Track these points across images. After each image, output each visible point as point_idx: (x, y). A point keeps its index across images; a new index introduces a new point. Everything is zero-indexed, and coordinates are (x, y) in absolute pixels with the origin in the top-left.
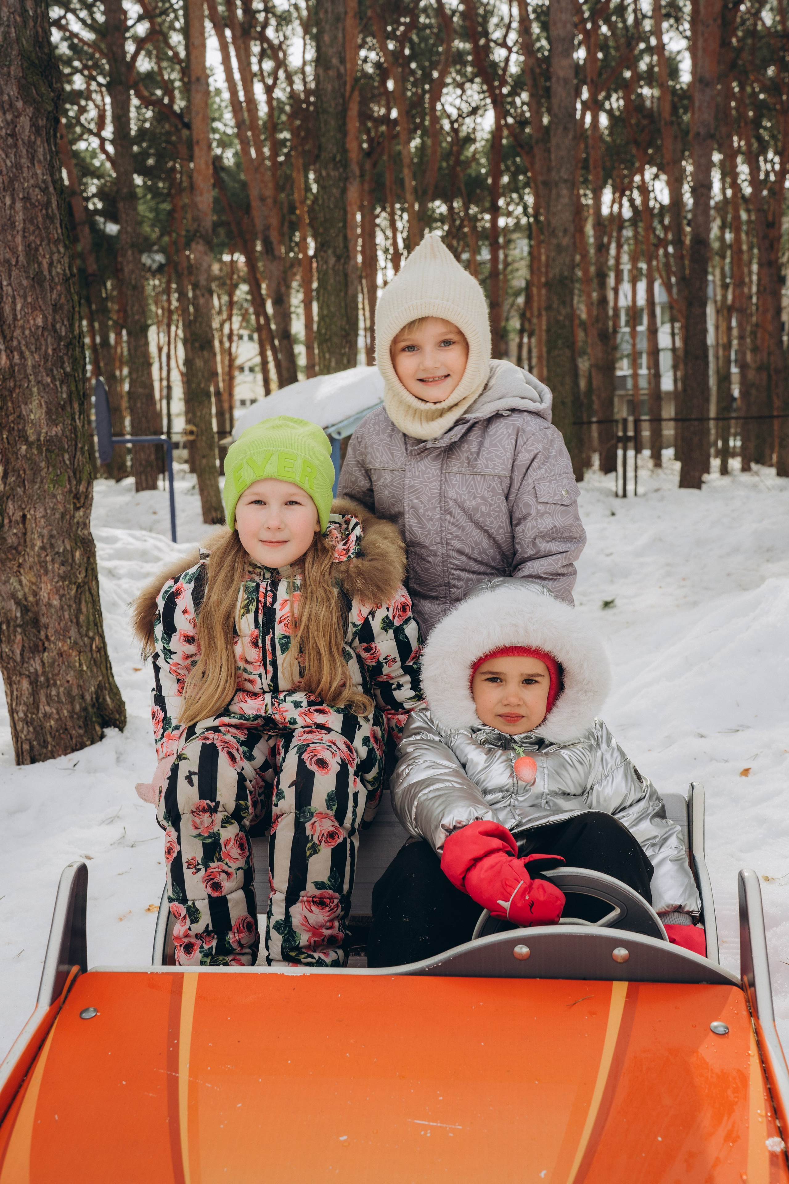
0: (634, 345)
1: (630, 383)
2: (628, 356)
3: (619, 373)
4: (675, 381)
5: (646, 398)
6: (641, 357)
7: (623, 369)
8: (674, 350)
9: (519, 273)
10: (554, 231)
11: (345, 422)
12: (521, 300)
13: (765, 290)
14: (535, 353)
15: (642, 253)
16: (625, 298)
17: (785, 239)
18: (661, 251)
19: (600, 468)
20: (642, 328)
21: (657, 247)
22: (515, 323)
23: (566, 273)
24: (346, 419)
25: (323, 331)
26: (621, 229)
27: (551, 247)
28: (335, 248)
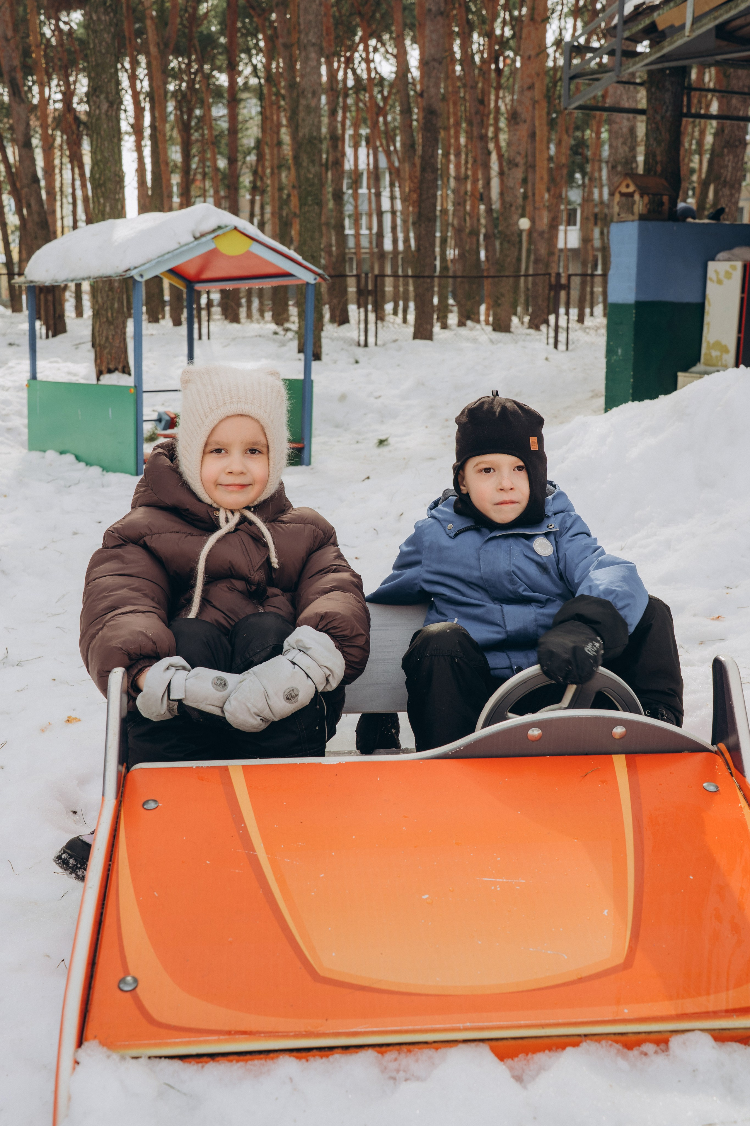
0: (356, 207)
1: (352, 243)
2: (350, 216)
3: (345, 232)
4: (395, 241)
5: (367, 256)
6: (361, 219)
7: (348, 229)
8: (393, 213)
9: (249, 132)
10: (303, 92)
11: (147, 265)
12: (252, 158)
13: (475, 161)
14: (268, 209)
15: (365, 121)
16: (349, 161)
17: (492, 116)
18: (381, 119)
19: (333, 320)
20: (363, 191)
21: (378, 115)
22: (246, 180)
23: (315, 134)
24: (148, 262)
25: (97, 176)
26: (346, 96)
27: (301, 108)
28: (107, 93)
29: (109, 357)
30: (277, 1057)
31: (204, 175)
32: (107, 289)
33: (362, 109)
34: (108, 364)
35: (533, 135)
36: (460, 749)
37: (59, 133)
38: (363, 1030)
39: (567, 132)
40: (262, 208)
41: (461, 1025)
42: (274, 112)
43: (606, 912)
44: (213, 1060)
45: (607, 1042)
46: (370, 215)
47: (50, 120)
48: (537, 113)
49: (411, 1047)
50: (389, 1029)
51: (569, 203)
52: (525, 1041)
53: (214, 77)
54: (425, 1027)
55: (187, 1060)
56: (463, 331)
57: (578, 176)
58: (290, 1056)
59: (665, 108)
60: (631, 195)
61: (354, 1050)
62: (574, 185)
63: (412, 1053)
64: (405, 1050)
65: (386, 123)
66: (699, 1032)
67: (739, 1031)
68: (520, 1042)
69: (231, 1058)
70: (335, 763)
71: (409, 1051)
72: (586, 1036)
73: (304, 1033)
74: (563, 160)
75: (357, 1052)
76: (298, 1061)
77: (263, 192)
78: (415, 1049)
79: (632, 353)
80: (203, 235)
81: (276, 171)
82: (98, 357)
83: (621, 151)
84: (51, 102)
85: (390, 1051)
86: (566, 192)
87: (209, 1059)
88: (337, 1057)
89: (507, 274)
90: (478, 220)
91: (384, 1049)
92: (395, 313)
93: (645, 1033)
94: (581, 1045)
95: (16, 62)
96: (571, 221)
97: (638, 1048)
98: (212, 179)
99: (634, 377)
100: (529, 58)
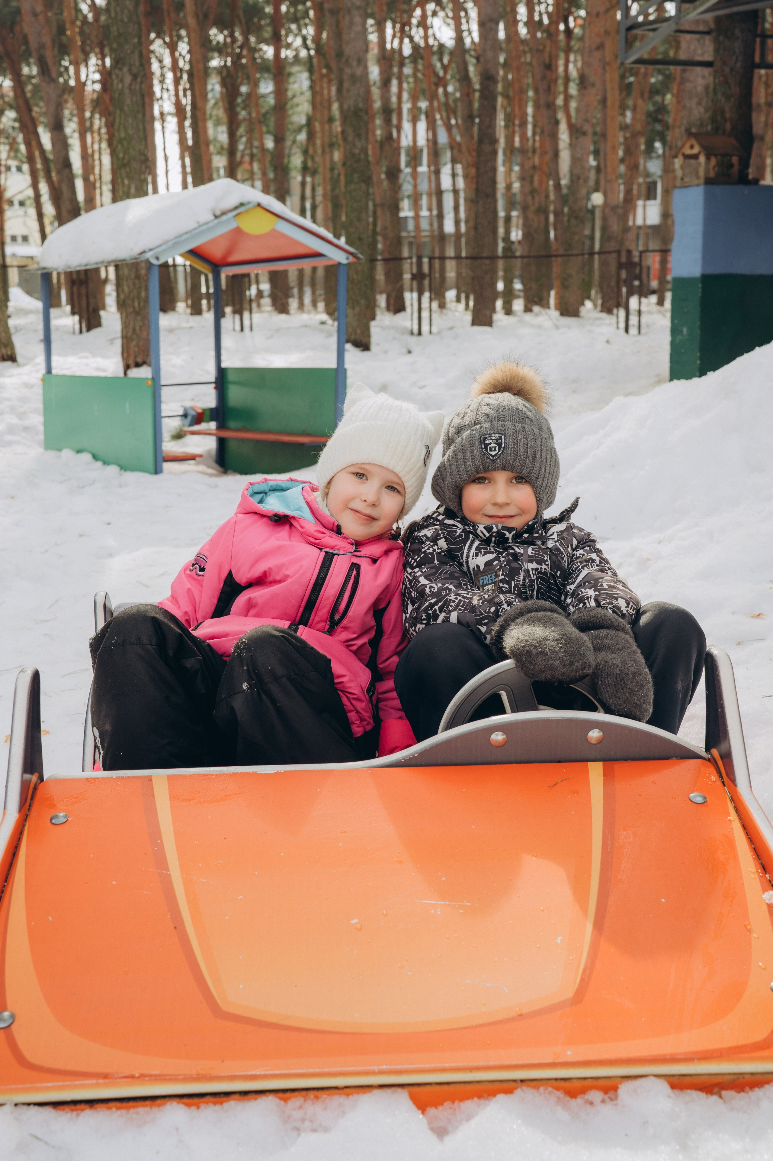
0: (415, 186)
1: (411, 225)
2: (409, 197)
3: (402, 214)
4: (457, 222)
5: (427, 239)
6: (421, 199)
7: (406, 211)
8: (455, 192)
9: (300, 109)
10: (347, 61)
11: (163, 247)
12: (302, 137)
13: (542, 132)
14: (320, 191)
15: (423, 92)
16: (407, 137)
17: (560, 82)
18: (441, 90)
19: (388, 309)
20: (423, 169)
21: (437, 85)
22: (297, 161)
23: (361, 105)
24: (164, 244)
25: (121, 155)
26: (402, 65)
27: (345, 77)
28: (131, 66)
29: (136, 349)
30: (165, 1104)
31: (252, 156)
32: (133, 276)
33: (421, 81)
34: (136, 357)
35: (604, 102)
36: (414, 756)
37: (97, 116)
38: (263, 1073)
39: (642, 95)
40: (313, 190)
41: (376, 1068)
42: (325, 85)
43: (559, 940)
44: (91, 1107)
45: (546, 1089)
46: (430, 195)
47: (87, 102)
48: (608, 76)
49: (319, 1093)
50: (293, 1071)
51: (647, 175)
52: (452, 1087)
53: (261, 50)
54: (334, 1070)
55: (62, 1107)
56: (528, 317)
57: (658, 145)
58: (178, 1103)
59: (734, 58)
60: (696, 157)
61: (254, 1096)
62: (654, 155)
63: (320, 1100)
64: (312, 1097)
65: (446, 93)
66: (653, 1078)
67: (703, 1077)
68: (446, 1087)
69: (111, 1104)
70: (272, 772)
71: (317, 1098)
72: (522, 1081)
73: (195, 1076)
74: (638, 127)
75: (256, 1099)
76: (186, 1108)
77: (314, 173)
78: (324, 1095)
79: (699, 332)
80: (224, 213)
81: (327, 150)
82: (125, 350)
83: (695, 112)
84: (89, 83)
85: (295, 1097)
86: (645, 162)
87: (87, 1106)
88: (232, 1104)
89: (574, 252)
90: (547, 197)
91: (288, 1095)
92: (458, 300)
93: (592, 1078)
94: (515, 1091)
95: (47, 40)
96: (650, 194)
97: (582, 1096)
98: (260, 161)
99: (701, 358)
100: (598, 15)
